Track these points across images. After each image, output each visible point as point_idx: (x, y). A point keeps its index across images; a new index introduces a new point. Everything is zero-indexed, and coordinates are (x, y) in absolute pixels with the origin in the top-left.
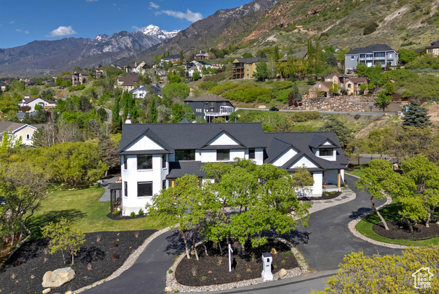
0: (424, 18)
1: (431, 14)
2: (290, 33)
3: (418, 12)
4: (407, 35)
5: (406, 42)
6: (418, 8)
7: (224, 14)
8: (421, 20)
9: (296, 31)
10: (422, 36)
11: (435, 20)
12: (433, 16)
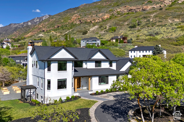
0: (105, 30)
1: (107, 29)
2: (49, 33)
3: (102, 28)
4: (100, 35)
5: (100, 38)
6: (102, 27)
7: (14, 25)
8: (104, 31)
9: (52, 33)
10: (106, 36)
11: (109, 31)
12: (108, 29)
